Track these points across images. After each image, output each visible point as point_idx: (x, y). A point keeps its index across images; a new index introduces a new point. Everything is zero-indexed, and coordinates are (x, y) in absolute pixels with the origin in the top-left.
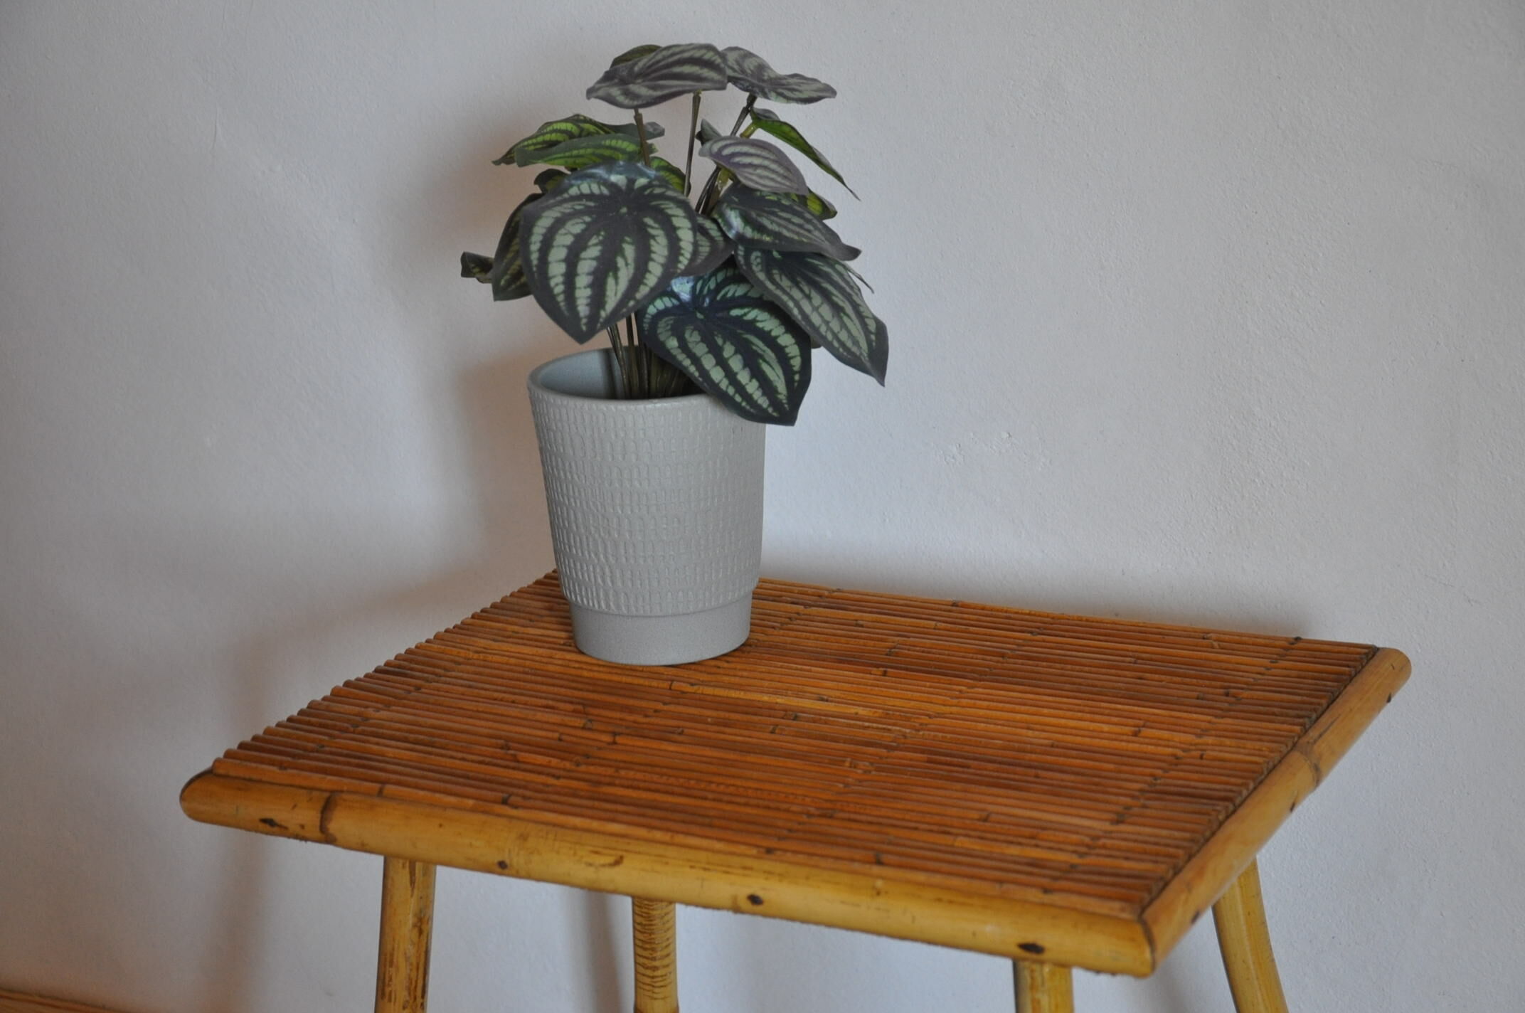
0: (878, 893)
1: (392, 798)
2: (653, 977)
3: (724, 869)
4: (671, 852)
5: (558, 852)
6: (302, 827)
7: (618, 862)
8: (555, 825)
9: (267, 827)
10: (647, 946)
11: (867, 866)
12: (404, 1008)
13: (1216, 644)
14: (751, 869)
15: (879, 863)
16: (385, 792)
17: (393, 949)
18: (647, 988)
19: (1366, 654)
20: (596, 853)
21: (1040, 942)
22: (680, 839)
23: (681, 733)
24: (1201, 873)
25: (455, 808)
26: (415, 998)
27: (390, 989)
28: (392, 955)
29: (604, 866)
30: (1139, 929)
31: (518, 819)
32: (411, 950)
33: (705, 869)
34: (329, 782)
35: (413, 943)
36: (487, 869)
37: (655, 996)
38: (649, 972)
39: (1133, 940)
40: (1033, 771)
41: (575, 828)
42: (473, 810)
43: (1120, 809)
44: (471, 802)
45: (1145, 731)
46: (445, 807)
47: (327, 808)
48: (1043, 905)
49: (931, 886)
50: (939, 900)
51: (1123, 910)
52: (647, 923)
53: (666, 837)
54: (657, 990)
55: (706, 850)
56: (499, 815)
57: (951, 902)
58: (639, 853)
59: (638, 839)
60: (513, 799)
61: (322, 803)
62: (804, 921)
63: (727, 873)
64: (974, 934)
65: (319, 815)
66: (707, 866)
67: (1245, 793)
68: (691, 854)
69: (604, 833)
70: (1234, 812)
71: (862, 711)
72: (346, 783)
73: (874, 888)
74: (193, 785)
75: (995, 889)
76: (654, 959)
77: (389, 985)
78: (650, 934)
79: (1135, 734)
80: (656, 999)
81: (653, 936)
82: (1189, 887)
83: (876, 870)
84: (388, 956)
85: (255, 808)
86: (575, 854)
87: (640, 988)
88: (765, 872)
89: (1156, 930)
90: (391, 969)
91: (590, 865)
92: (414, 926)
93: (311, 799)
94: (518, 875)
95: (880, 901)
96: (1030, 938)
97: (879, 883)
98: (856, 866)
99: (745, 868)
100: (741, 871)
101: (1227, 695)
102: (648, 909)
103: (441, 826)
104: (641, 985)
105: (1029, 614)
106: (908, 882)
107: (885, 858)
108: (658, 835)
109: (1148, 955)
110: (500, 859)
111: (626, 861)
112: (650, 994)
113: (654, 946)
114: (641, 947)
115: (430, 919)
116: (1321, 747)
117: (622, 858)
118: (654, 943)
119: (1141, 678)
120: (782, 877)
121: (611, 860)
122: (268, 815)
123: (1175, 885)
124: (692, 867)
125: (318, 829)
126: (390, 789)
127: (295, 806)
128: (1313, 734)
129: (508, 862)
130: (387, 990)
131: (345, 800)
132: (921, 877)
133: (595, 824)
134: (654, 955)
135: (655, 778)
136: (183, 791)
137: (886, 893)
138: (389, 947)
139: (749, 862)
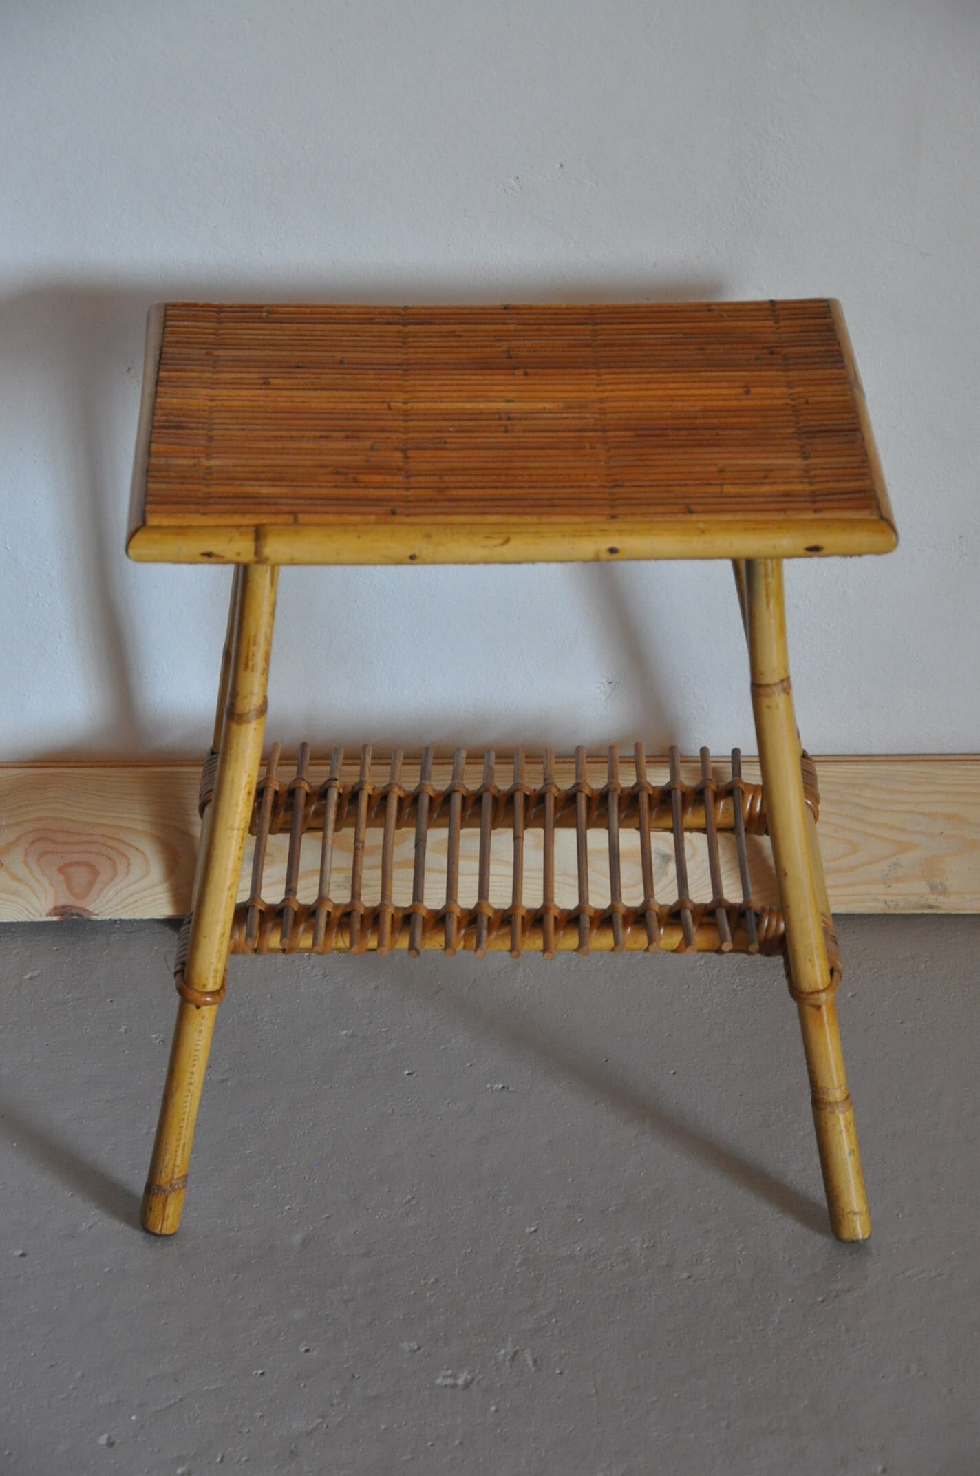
1: (310, 524)
3: (587, 534)
4: (543, 528)
5: (457, 542)
6: (239, 554)
7: (507, 541)
8: (447, 524)
9: (206, 558)
11: (686, 515)
13: (724, 314)
14: (607, 531)
15: (691, 512)
16: (300, 520)
20: (487, 538)
21: (820, 545)
22: (545, 519)
23: (446, 443)
25: (362, 523)
31: (417, 524)
33: (573, 536)
34: (249, 520)
36: (398, 562)
40: (714, 432)
41: (464, 524)
42: (377, 523)
43: (797, 448)
44: (373, 518)
45: (754, 390)
46: (355, 524)
47: (258, 536)
49: (737, 522)
51: (871, 514)
53: (535, 519)
55: (569, 523)
58: (521, 533)
59: (514, 524)
60: (399, 510)
61: (253, 535)
62: (656, 559)
63: (590, 536)
64: (774, 547)
65: (253, 544)
66: (575, 534)
68: (561, 528)
69: (484, 524)
71: (547, 405)
72: (263, 519)
73: (698, 529)
74: (137, 537)
75: (780, 516)
79: (747, 393)
83: (688, 517)
85: (195, 547)
86: (472, 541)
88: (616, 531)
91: (485, 547)
93: (242, 534)
94: (424, 563)
95: (705, 537)
96: (811, 542)
97: (701, 525)
98: (678, 517)
99: (602, 531)
100: (599, 534)
101: (772, 353)
103: (359, 537)
105: (568, 308)
106: (719, 521)
107: (694, 508)
108: (528, 519)
110: (410, 554)
111: (512, 540)
117: (508, 538)
119: (702, 349)
120: (631, 532)
121: (501, 541)
122: (208, 549)
124: (563, 536)
125: (252, 555)
126: (303, 518)
127: (229, 541)
128: (851, 372)
129: (418, 554)
131: (270, 529)
132: (729, 517)
133: (478, 519)
135: (474, 478)
136: (129, 542)
137: (709, 531)
139: (605, 527)
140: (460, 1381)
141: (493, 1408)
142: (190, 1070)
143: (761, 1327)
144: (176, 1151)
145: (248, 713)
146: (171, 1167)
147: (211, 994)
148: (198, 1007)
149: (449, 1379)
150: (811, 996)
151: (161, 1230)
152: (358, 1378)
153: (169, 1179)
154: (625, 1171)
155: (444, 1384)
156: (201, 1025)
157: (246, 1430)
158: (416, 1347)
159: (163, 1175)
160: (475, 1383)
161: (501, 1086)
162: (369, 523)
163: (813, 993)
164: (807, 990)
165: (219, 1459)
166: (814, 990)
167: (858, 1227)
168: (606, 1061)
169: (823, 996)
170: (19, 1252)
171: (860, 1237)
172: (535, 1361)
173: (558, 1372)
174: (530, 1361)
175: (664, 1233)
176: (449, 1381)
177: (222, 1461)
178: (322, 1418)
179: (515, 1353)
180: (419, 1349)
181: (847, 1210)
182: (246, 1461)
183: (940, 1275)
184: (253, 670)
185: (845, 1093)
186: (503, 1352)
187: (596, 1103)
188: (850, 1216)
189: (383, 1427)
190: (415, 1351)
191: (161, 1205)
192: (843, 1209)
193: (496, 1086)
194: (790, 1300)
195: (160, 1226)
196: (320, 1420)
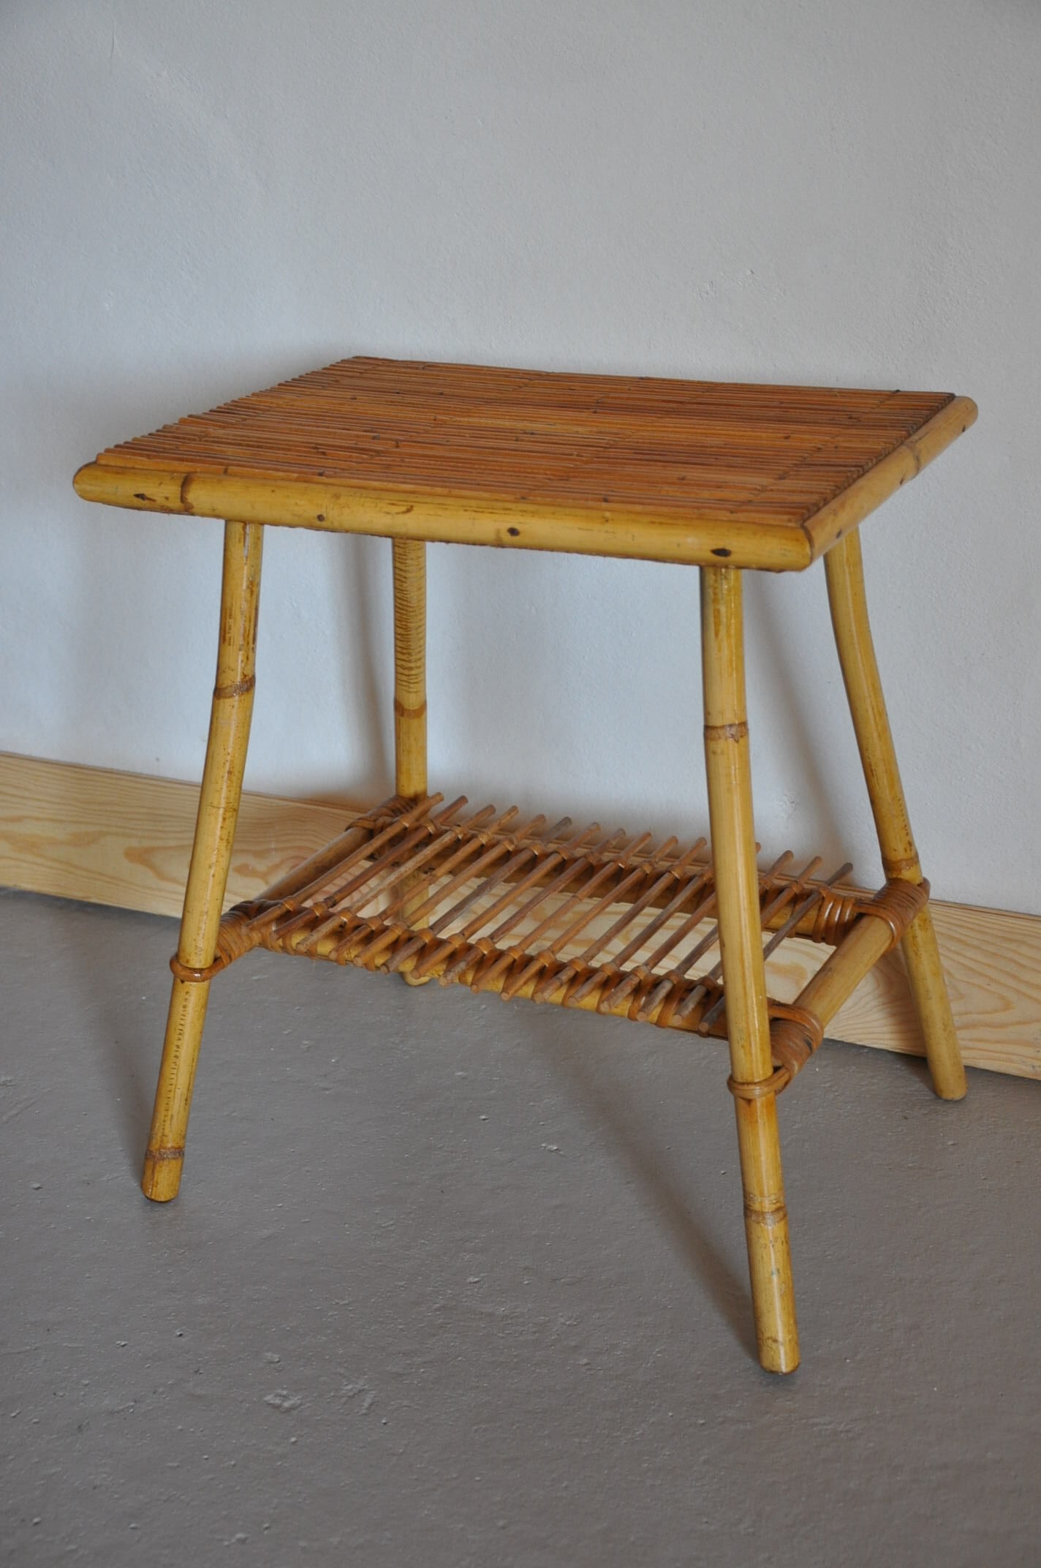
0: (607, 521)
1: (235, 475)
2: (409, 676)
3: (491, 511)
4: (449, 501)
5: (363, 505)
6: (167, 498)
7: (409, 511)
8: (360, 488)
9: (140, 501)
10: (404, 651)
11: (598, 503)
12: (240, 650)
13: (838, 394)
14: (510, 509)
15: (606, 501)
16: (229, 471)
17: (232, 605)
18: (404, 683)
19: (948, 397)
20: (393, 504)
21: (728, 548)
22: (456, 492)
24: (842, 506)
25: (283, 479)
26: (248, 643)
27: (229, 635)
28: (231, 609)
29: (398, 513)
30: (801, 532)
31: (332, 484)
32: (245, 606)
33: (475, 511)
34: (185, 467)
35: (246, 601)
36: (309, 524)
37: (411, 690)
38: (406, 672)
39: (797, 540)
40: (716, 457)
41: (375, 489)
42: (296, 480)
43: (781, 472)
44: (295, 475)
45: (793, 436)
46: (275, 479)
47: (186, 482)
48: (730, 521)
49: (647, 514)
50: (653, 523)
51: (790, 521)
52: (405, 633)
53: (445, 491)
54: (411, 685)
55: (476, 499)
56: (317, 483)
57: (661, 523)
58: (426, 503)
59: (425, 494)
60: (326, 474)
61: (182, 480)
62: (550, 549)
63: (494, 513)
64: (679, 545)
65: (180, 489)
66: (478, 510)
67: (870, 464)
68: (465, 502)
70: (863, 475)
72: (199, 467)
73: (604, 517)
74: (83, 472)
76: (410, 661)
77: (229, 633)
78: (408, 641)
79: (786, 437)
80: (410, 692)
81: (409, 644)
82: (835, 513)
84: (228, 611)
85: (128, 487)
86: (376, 507)
87: (400, 684)
88: (521, 511)
89: (814, 534)
90: (230, 620)
91: (388, 513)
92: (248, 588)
93: (173, 478)
94: (332, 526)
95: (608, 527)
96: (720, 545)
97: (608, 514)
98: (590, 503)
99: (505, 509)
100: (502, 512)
101: (848, 418)
102: (407, 622)
103: (273, 491)
104: (401, 682)
106: (629, 512)
107: (610, 498)
108: (439, 490)
109: (808, 550)
110: (319, 513)
111: (415, 508)
112: (407, 688)
113: (411, 651)
114: (402, 653)
115: (258, 584)
116: (920, 445)
117: (412, 507)
118: (410, 649)
119: (784, 411)
120: (533, 514)
121: (404, 509)
122: (140, 491)
123: (825, 511)
124: (466, 510)
125: (179, 500)
126: (232, 469)
127: (161, 484)
128: (915, 437)
129: (325, 515)
130: (228, 636)
131: (198, 477)
132: (639, 508)
133: (390, 486)
134: (411, 658)
135: (434, 463)
136: (75, 476)
137: (613, 520)
138: (229, 604)
139: (508, 505)
140: (286, 1404)
141: (293, 1439)
142: (176, 1043)
143: (619, 1433)
144: (164, 1121)
145: (227, 688)
146: (160, 1134)
147: (200, 971)
148: (183, 982)
149: (279, 1398)
150: (740, 1087)
151: (151, 1195)
152: (200, 1373)
153: (157, 1146)
154: (605, 1249)
155: (272, 1402)
156: (186, 1000)
157: (61, 1394)
158: (277, 1360)
159: (154, 1141)
160: (299, 1410)
161: (555, 1148)
162: (290, 480)
163: (743, 1084)
164: (740, 1080)
165: (13, 1414)
166: (745, 1081)
167: (783, 1359)
168: (669, 1149)
169: (757, 1091)
170: (37, 1185)
171: (784, 1369)
172: (371, 1404)
173: (384, 1421)
174: (366, 1405)
175: (597, 1315)
176: (277, 1401)
177: (14, 1417)
178: (136, 1402)
179: (360, 1391)
180: (278, 1362)
181: (767, 1334)
182: (35, 1423)
183: (848, 1431)
184: (230, 645)
185: (775, 1204)
186: (350, 1387)
187: (629, 1183)
188: (770, 1342)
189: (179, 1427)
190: (273, 1363)
191: (151, 1171)
192: (762, 1333)
193: (550, 1147)
194: (671, 1414)
195: (150, 1190)
196: (132, 1404)
